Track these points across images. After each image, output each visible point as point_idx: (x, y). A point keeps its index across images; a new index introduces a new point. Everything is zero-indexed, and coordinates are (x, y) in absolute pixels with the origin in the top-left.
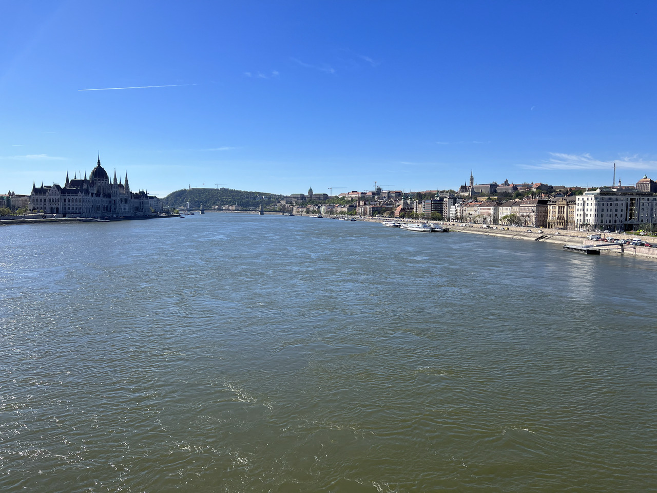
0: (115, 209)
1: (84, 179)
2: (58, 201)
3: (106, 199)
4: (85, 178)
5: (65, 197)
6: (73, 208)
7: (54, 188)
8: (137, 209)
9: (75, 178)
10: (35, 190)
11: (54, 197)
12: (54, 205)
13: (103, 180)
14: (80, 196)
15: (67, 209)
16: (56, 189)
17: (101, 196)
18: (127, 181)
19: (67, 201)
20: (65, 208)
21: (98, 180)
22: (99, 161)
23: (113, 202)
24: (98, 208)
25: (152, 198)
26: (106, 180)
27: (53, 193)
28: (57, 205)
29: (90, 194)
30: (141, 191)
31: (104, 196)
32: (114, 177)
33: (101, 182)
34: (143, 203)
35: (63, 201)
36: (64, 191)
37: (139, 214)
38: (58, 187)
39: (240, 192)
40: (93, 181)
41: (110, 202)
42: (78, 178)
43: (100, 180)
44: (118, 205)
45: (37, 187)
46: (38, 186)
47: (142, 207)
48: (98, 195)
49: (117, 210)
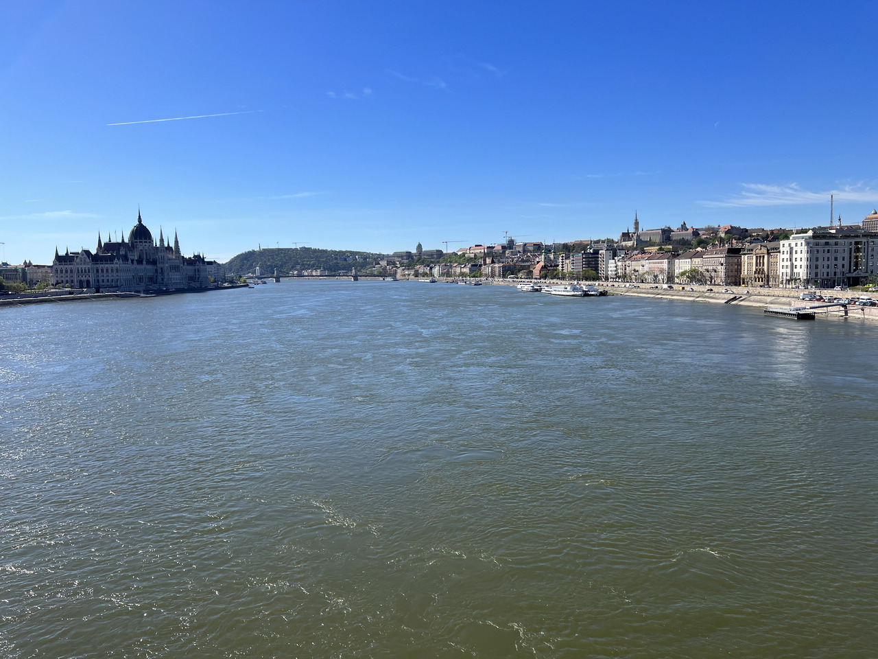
0: (162, 279)
1: (121, 241)
2: (89, 272)
3: (150, 267)
4: (123, 240)
5: (97, 266)
6: (108, 281)
7: (83, 255)
8: (192, 279)
9: (110, 241)
10: (59, 258)
11: (83, 266)
12: (84, 276)
13: (146, 242)
14: (116, 263)
15: (100, 281)
16: (85, 256)
17: (144, 262)
18: (176, 242)
19: (100, 271)
20: (98, 281)
21: (140, 242)
22: (140, 216)
23: (160, 271)
24: (141, 279)
25: (210, 263)
26: (150, 242)
27: (81, 261)
28: (87, 276)
29: (130, 261)
30: (196, 254)
31: (148, 262)
32: (159, 238)
33: (144, 244)
34: (198, 271)
35: (95, 271)
36: (95, 259)
37: (193, 284)
38: (87, 253)
39: (325, 251)
40: (132, 243)
41: (156, 270)
42: (113, 241)
43: (142, 242)
44: (166, 274)
45: (60, 254)
46: (62, 253)
47: (197, 276)
48: (140, 262)
49: (165, 280)
